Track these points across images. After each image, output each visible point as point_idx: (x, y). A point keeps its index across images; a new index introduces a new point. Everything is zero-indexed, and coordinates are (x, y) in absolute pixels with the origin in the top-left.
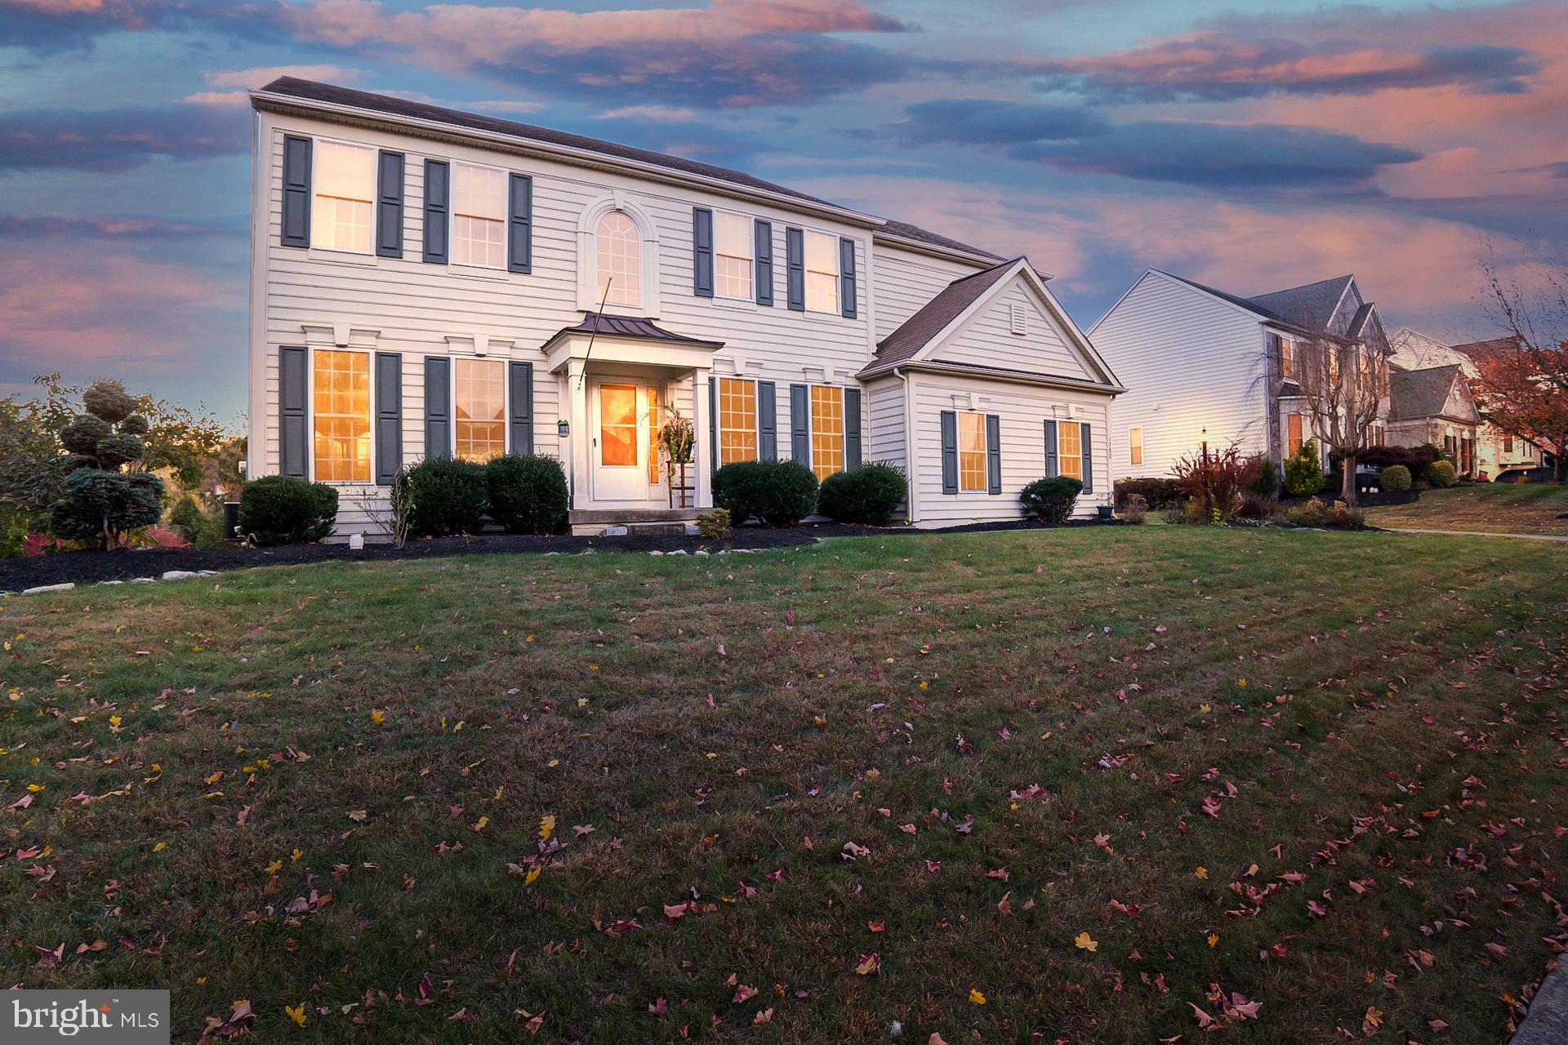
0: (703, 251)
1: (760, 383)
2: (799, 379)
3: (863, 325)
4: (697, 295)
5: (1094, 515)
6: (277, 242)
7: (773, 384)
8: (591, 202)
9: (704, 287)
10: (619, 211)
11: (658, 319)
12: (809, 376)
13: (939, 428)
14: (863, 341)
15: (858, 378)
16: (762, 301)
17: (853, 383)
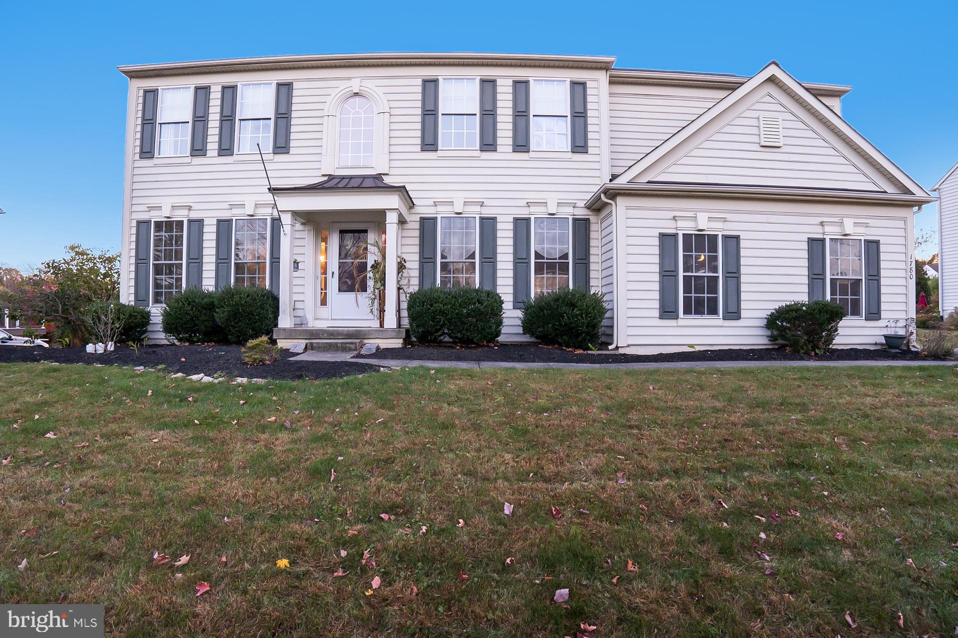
0: (430, 113)
1: (482, 219)
2: (523, 213)
3: (596, 158)
4: (422, 150)
5: (881, 344)
6: (137, 157)
7: (494, 219)
8: (334, 92)
9: (429, 144)
10: (356, 94)
11: (387, 174)
12: (533, 209)
13: (656, 250)
14: (597, 173)
15: (588, 207)
16: (485, 148)
17: (582, 213)
